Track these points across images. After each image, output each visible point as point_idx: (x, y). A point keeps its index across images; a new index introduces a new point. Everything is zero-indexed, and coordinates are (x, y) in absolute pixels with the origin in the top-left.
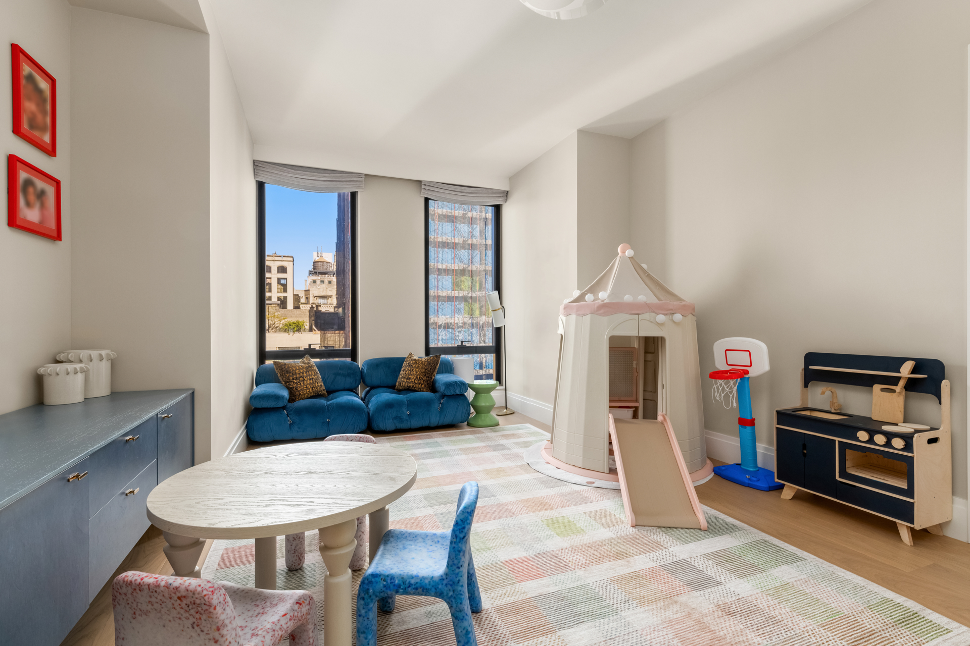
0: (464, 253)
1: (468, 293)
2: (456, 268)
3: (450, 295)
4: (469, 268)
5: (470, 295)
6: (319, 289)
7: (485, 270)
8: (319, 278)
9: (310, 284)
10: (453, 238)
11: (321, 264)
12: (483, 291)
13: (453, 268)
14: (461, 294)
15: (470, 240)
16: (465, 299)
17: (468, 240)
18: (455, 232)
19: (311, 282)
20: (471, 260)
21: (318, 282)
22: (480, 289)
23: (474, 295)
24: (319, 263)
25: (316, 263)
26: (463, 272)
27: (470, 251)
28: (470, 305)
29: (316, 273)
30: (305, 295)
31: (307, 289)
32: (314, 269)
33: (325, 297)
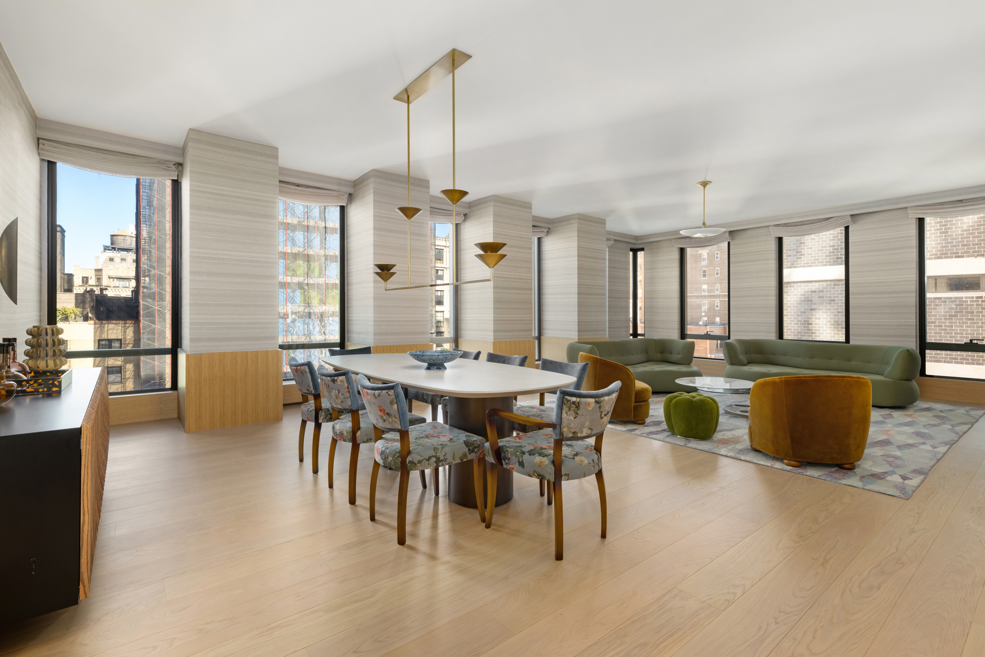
0: (299, 236)
1: (305, 280)
2: (289, 251)
3: (282, 281)
4: (306, 252)
5: (306, 282)
6: (117, 268)
7: (325, 255)
8: (119, 255)
9: (104, 262)
10: (285, 218)
11: (122, 238)
12: (323, 277)
13: (285, 251)
14: (296, 280)
15: (306, 221)
16: (300, 286)
17: (304, 221)
18: (288, 212)
19: (106, 259)
20: (308, 243)
21: (117, 260)
22: (320, 276)
23: (311, 281)
24: (120, 237)
25: (114, 237)
26: (295, 256)
27: (306, 234)
28: (306, 293)
29: (114, 249)
30: (95, 276)
31: (100, 268)
32: (112, 244)
33: (126, 279)
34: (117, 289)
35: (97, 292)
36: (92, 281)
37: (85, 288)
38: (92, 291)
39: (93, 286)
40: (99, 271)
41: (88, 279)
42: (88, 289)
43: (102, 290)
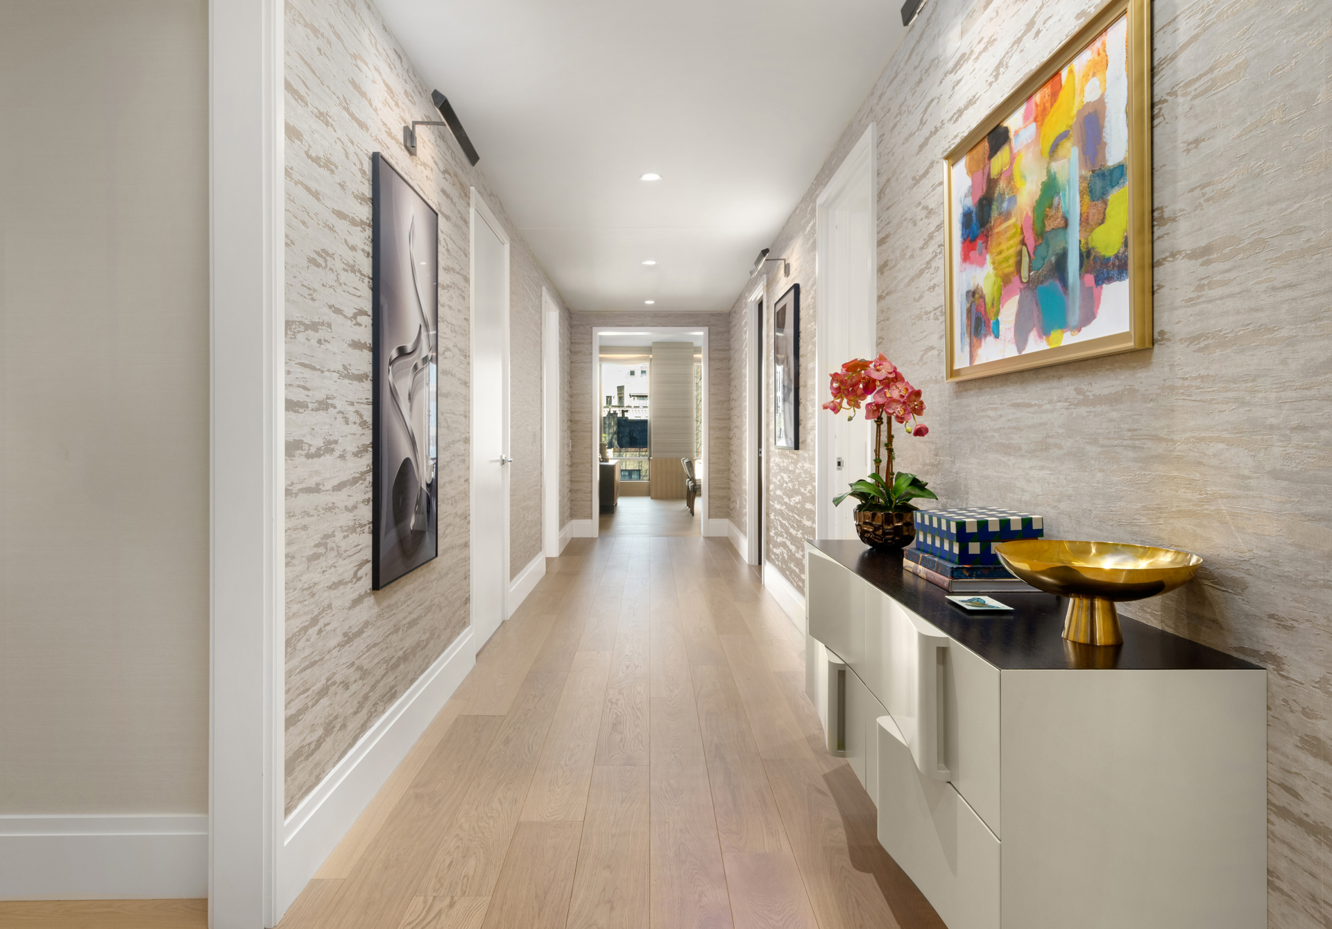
34: (637, 409)
35: (620, 415)
36: (615, 402)
37: (608, 409)
38: (615, 413)
39: (615, 406)
40: (621, 389)
41: (611, 399)
42: (612, 412)
43: (623, 412)
